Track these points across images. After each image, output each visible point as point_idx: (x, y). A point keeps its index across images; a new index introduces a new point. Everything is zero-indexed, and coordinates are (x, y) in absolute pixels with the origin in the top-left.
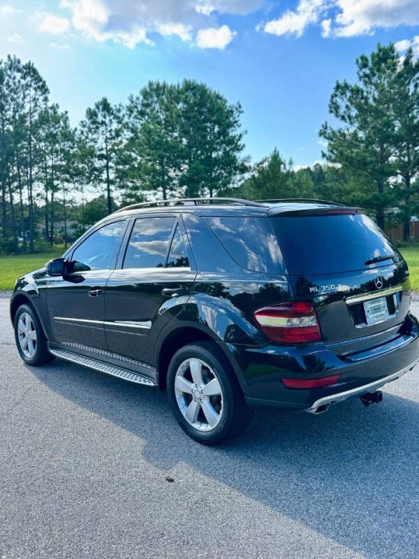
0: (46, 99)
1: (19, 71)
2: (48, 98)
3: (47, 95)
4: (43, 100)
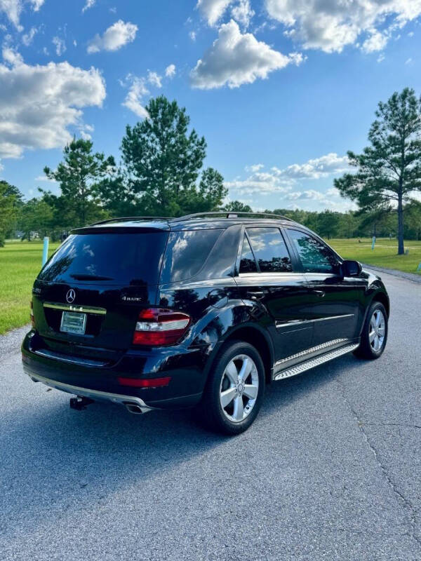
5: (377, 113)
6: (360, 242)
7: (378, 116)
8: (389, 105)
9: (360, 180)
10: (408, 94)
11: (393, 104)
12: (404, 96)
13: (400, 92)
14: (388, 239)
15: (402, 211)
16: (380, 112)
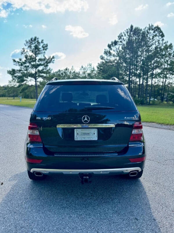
0: (163, 40)
1: (152, 30)
2: (164, 39)
3: (163, 38)
4: (162, 40)
5: (25, 44)
6: (8, 99)
7: (26, 45)
8: (29, 42)
9: (18, 72)
10: (36, 39)
11: (31, 41)
12: (35, 39)
13: (34, 38)
14: (18, 98)
15: (37, 86)
16: (26, 44)
